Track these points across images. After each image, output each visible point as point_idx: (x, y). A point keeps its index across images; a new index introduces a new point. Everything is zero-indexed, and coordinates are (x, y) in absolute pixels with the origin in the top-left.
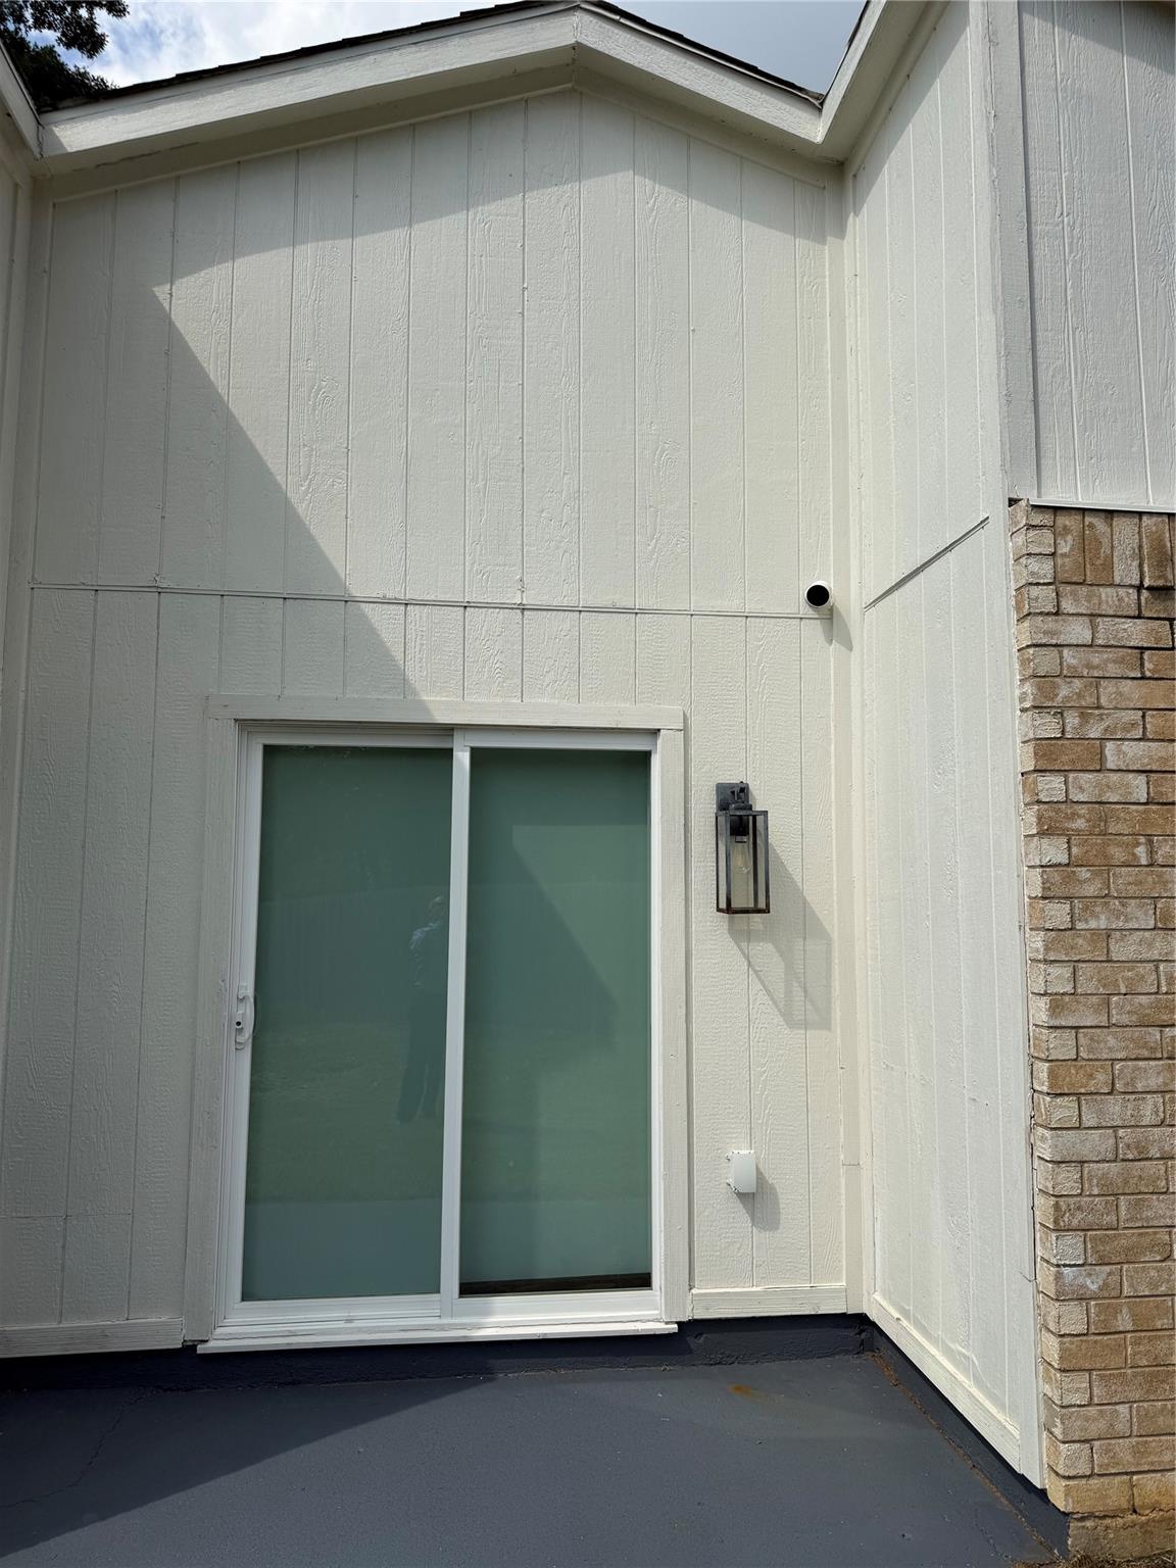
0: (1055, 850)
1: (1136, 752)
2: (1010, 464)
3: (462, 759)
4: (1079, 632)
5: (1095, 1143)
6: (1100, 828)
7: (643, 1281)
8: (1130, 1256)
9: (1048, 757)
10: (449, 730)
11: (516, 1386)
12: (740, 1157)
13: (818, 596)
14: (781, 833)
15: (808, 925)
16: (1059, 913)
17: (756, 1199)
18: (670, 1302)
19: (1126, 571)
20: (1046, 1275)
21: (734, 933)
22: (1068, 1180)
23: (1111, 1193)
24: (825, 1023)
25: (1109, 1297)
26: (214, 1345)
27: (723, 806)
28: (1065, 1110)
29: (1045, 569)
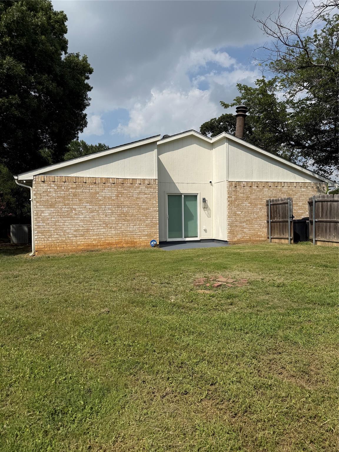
0: (229, 203)
1: (234, 197)
2: (227, 178)
3: (183, 196)
4: (231, 189)
5: (231, 220)
6: (231, 201)
7: (197, 237)
8: (232, 227)
9: (229, 197)
10: (182, 194)
11: (187, 244)
12: (204, 227)
13: (211, 182)
14: (208, 202)
15: (209, 209)
16: (229, 207)
17: (205, 230)
18: (199, 238)
19: (233, 185)
20: (228, 228)
21: (204, 210)
22: (229, 223)
23: (231, 223)
24: (211, 217)
25: (231, 229)
26: (168, 241)
27: (203, 200)
28: (229, 219)
29: (229, 185)
